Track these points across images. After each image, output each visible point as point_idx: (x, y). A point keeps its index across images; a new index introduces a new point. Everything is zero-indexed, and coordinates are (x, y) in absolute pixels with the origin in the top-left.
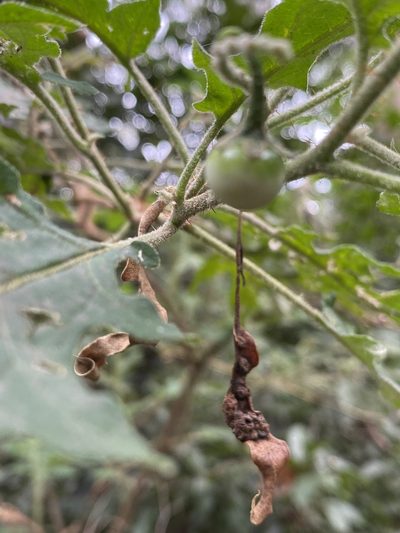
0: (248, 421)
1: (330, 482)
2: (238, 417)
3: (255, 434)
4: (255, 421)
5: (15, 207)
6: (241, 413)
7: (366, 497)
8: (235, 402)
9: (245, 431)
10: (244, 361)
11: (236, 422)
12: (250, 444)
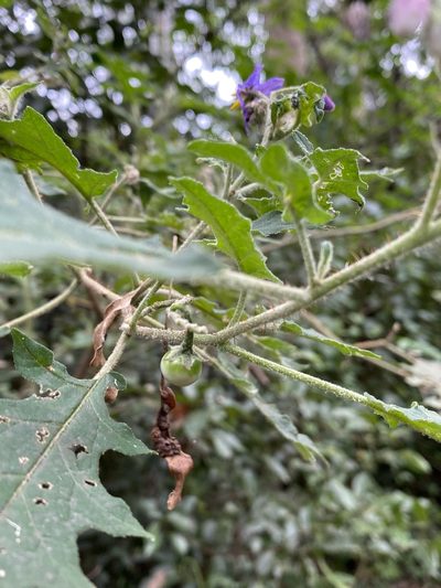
0: (167, 445)
1: (217, 416)
2: (161, 442)
3: (172, 453)
4: (172, 444)
5: (52, 372)
6: (162, 439)
7: (247, 428)
8: (159, 432)
9: (165, 451)
10: (166, 406)
11: (160, 445)
12: (168, 459)
